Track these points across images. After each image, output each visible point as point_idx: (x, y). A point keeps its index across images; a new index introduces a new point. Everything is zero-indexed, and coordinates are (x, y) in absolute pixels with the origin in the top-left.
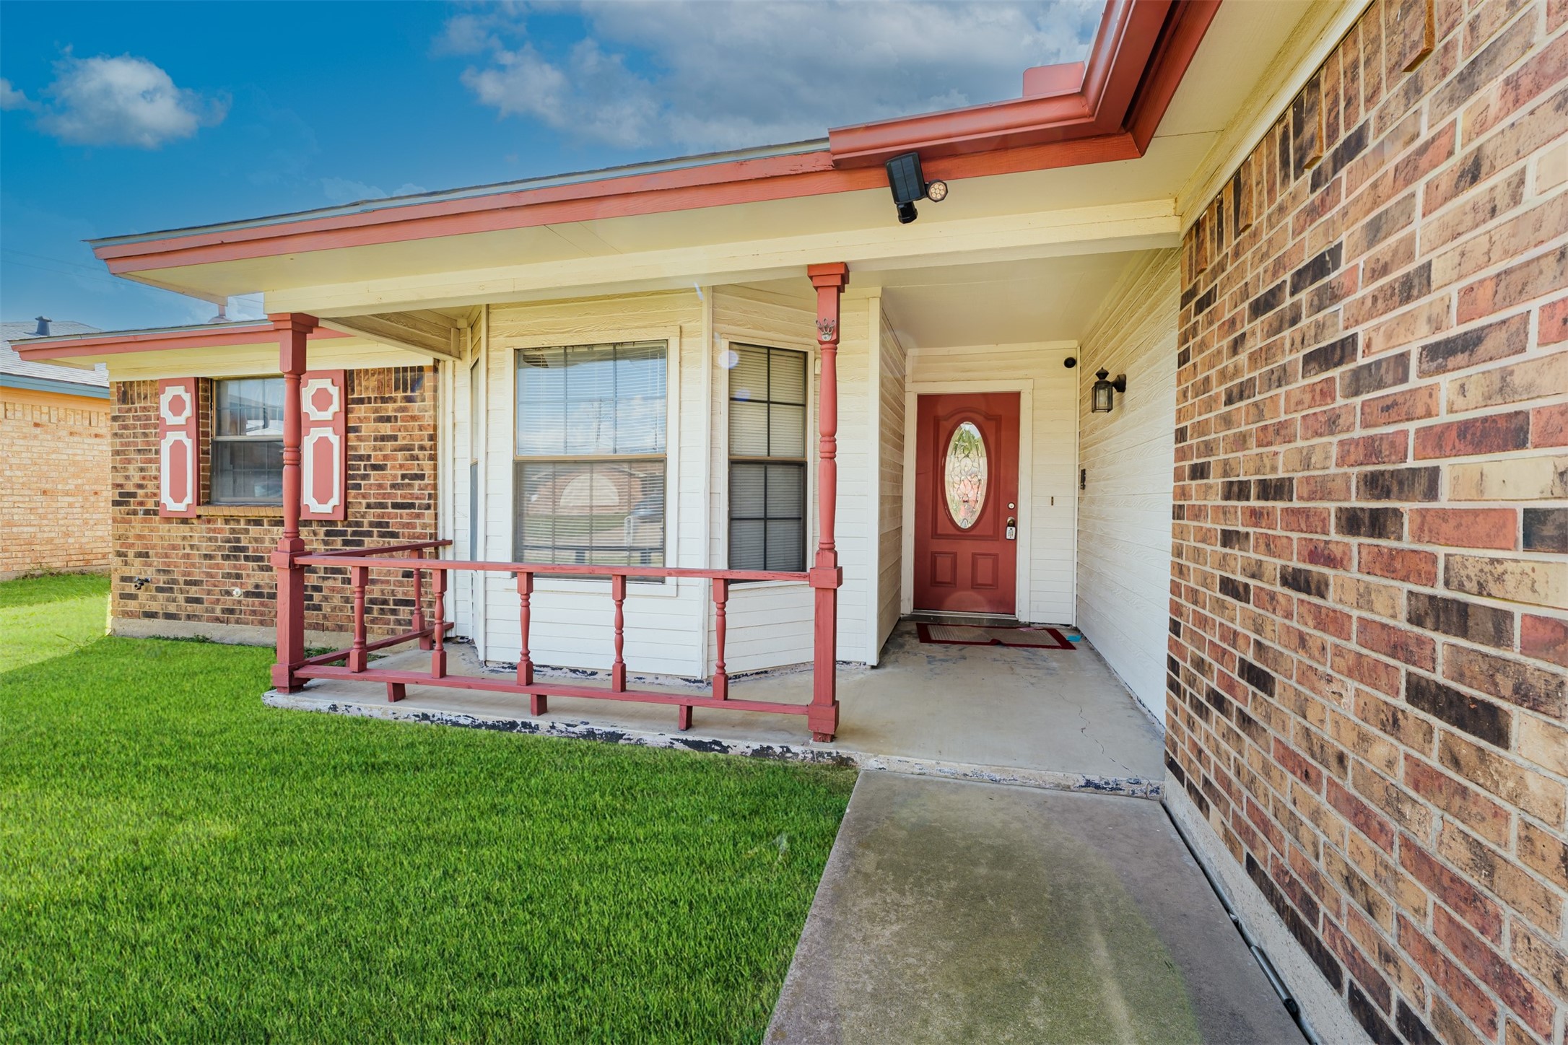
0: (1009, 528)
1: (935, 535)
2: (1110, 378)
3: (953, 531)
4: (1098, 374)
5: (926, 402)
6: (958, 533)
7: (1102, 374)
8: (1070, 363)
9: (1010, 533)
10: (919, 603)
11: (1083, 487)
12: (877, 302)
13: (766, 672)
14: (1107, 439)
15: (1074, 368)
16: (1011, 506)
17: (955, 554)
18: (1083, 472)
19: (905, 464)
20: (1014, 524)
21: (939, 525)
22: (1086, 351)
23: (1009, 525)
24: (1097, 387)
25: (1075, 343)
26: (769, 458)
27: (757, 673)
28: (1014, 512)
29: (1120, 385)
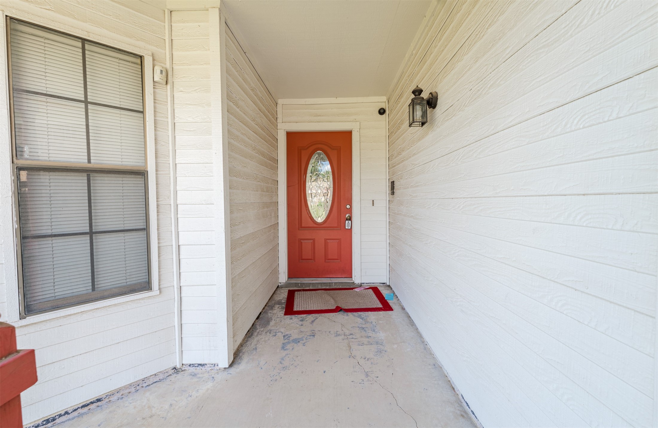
0: (347, 222)
1: (301, 227)
2: (425, 95)
3: (312, 224)
4: (414, 92)
5: (291, 136)
6: (315, 226)
7: (418, 92)
8: (382, 112)
9: (348, 224)
10: (291, 274)
11: (393, 193)
12: (217, 11)
13: (99, 400)
14: (415, 154)
15: (384, 115)
16: (348, 207)
17: (314, 240)
18: (393, 183)
19: (279, 180)
20: (350, 219)
21: (303, 221)
22: (391, 103)
23: (347, 220)
24: (413, 103)
25: (384, 99)
26: (89, 165)
27: (83, 406)
28: (350, 211)
29: (432, 103)
